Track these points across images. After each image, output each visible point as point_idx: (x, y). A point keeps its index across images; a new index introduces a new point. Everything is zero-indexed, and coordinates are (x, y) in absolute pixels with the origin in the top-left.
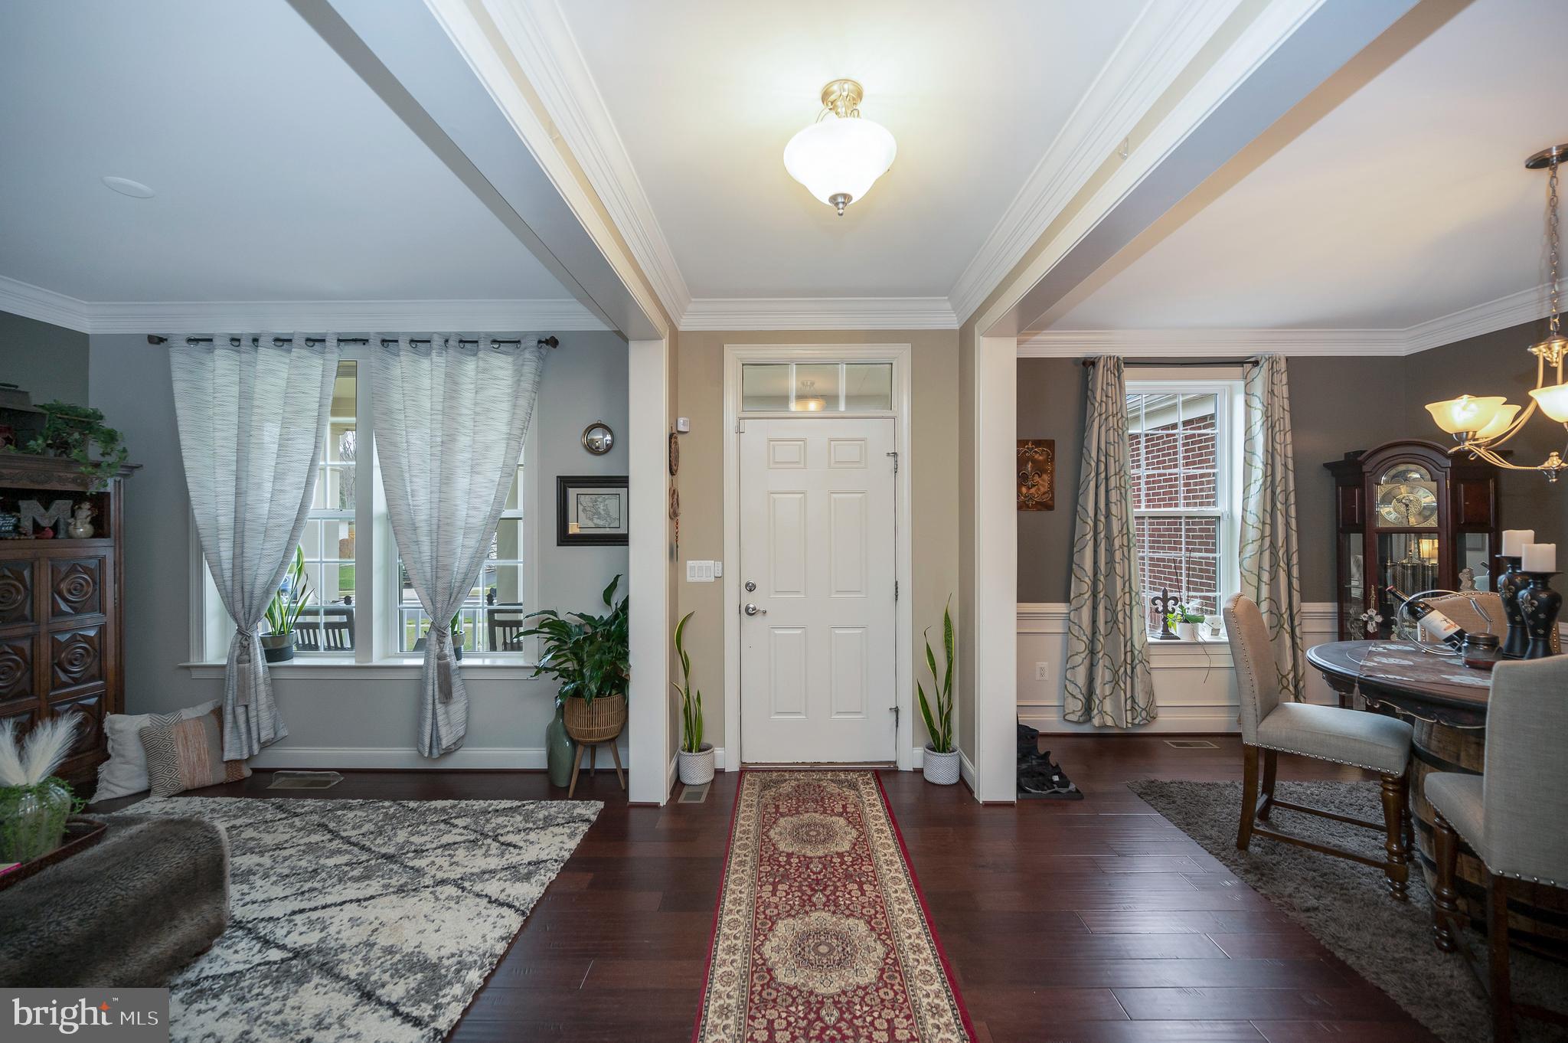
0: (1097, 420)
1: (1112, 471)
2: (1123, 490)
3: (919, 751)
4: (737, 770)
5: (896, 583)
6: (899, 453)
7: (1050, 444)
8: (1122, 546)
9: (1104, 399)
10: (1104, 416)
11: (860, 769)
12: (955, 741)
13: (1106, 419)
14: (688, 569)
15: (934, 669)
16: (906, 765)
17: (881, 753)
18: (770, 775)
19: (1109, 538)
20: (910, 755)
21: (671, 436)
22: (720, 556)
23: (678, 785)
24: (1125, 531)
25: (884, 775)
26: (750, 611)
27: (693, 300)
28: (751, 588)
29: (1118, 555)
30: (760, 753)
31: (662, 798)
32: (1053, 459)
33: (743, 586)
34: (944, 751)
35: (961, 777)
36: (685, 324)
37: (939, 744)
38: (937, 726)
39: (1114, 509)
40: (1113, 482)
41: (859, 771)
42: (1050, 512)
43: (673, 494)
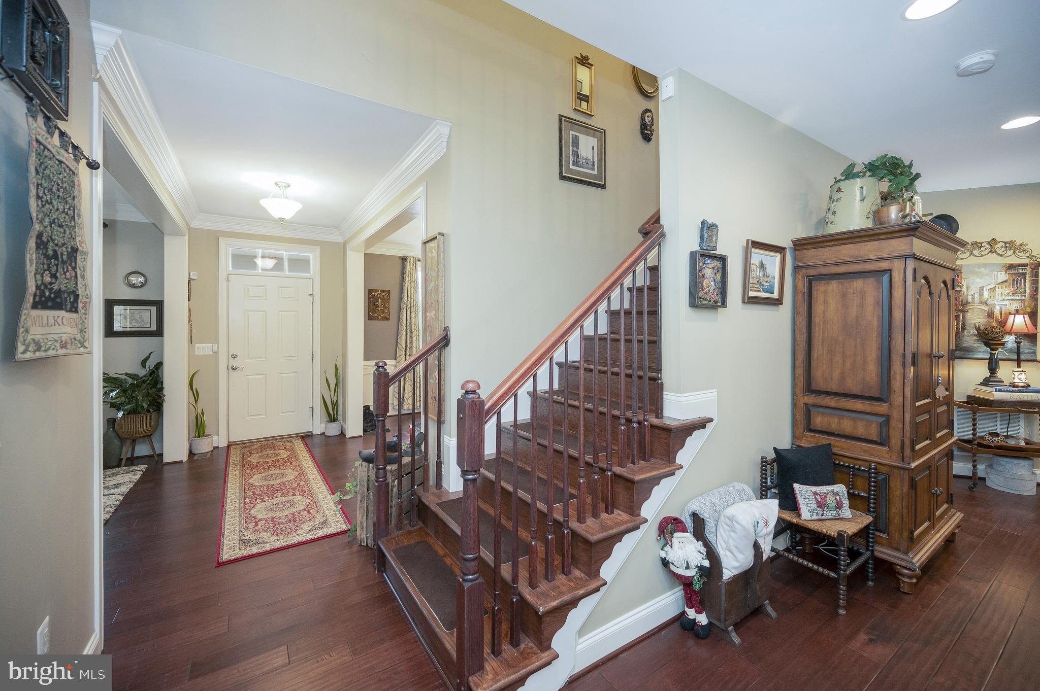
0: (407, 283)
1: (412, 305)
2: (417, 313)
3: (323, 425)
4: (226, 445)
5: (313, 352)
6: (314, 295)
7: (389, 292)
8: (416, 335)
9: (410, 275)
10: (409, 282)
11: (295, 436)
12: (340, 417)
13: (410, 283)
14: (196, 349)
15: (329, 387)
16: (317, 432)
17: (305, 429)
18: (245, 445)
19: (411, 331)
20: (319, 426)
21: (189, 282)
22: (216, 341)
23: (191, 454)
24: (417, 329)
25: (306, 437)
26: (234, 368)
27: (201, 214)
28: (234, 357)
29: (414, 339)
30: (240, 434)
31: (184, 458)
32: (389, 298)
33: (230, 356)
34: (334, 421)
35: (342, 432)
36: (195, 224)
37: (332, 419)
38: (331, 412)
39: (413, 321)
40: (412, 309)
41: (293, 437)
42: (387, 321)
43: (190, 310)
